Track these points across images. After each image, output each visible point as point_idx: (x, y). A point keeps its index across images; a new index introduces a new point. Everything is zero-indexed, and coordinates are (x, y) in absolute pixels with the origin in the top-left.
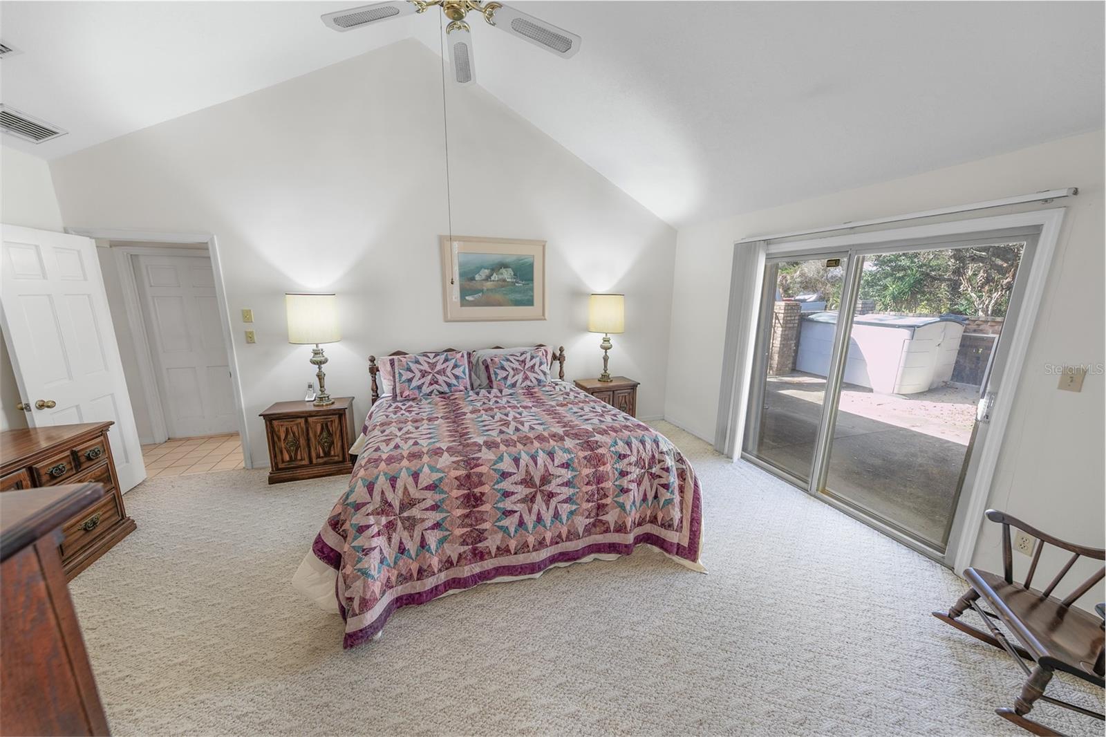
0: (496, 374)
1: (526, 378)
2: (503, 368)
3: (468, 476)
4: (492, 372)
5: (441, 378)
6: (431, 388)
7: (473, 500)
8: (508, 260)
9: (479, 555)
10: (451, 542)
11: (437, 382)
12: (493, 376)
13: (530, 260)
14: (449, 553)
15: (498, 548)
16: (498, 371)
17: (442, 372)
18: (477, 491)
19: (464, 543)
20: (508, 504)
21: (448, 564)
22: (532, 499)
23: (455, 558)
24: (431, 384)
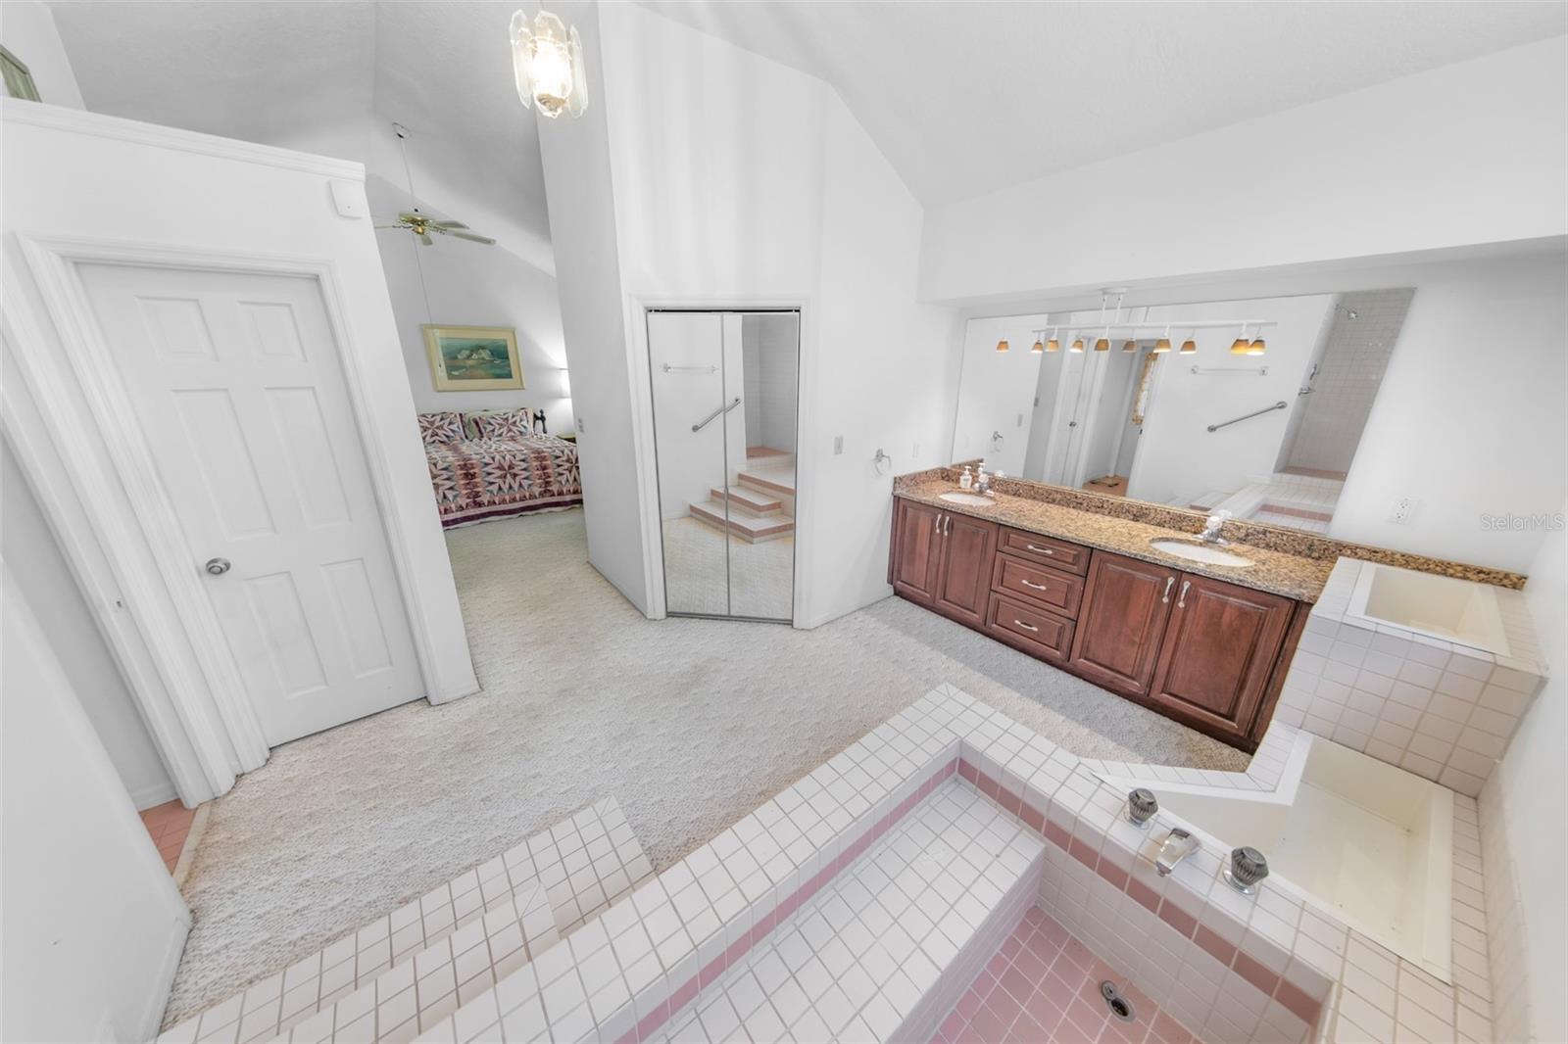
0: (485, 428)
1: (510, 430)
2: (490, 424)
3: (465, 465)
4: (481, 427)
5: (440, 432)
6: (434, 439)
7: (469, 476)
8: (484, 343)
9: (480, 505)
10: (462, 497)
11: (437, 435)
12: (483, 430)
13: (503, 343)
14: (460, 503)
15: (489, 502)
16: (487, 426)
17: (441, 427)
18: (472, 471)
19: (468, 498)
20: (490, 479)
21: (461, 508)
22: (505, 477)
23: (464, 506)
24: (432, 436)
